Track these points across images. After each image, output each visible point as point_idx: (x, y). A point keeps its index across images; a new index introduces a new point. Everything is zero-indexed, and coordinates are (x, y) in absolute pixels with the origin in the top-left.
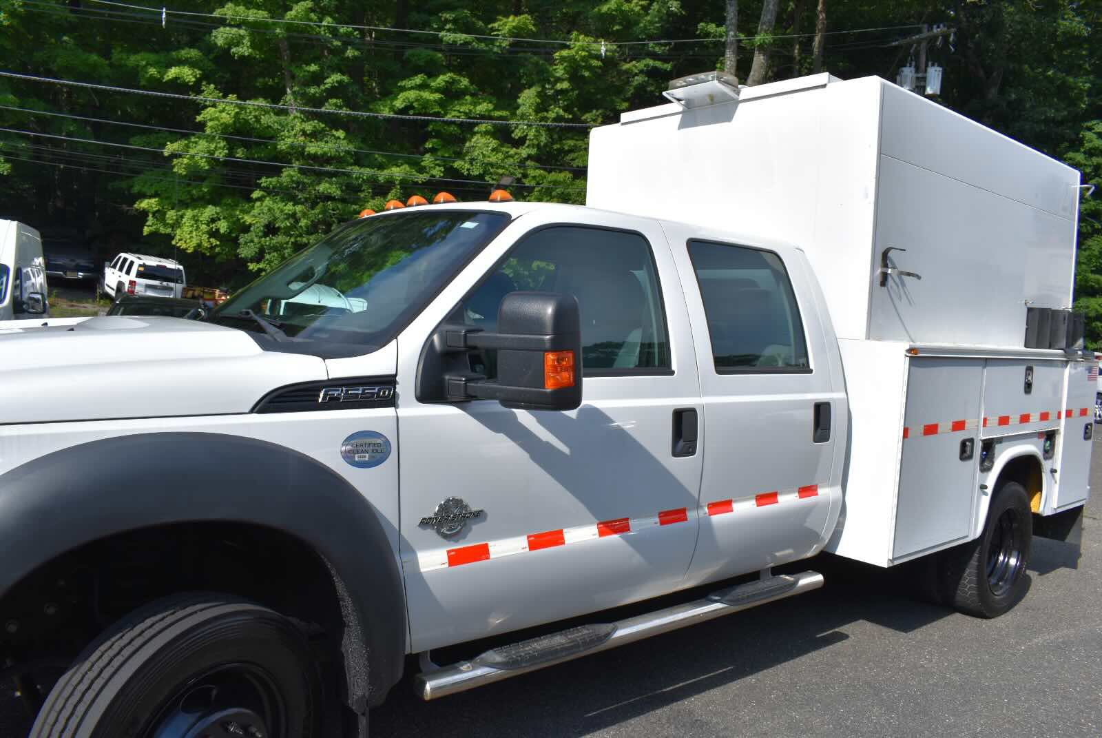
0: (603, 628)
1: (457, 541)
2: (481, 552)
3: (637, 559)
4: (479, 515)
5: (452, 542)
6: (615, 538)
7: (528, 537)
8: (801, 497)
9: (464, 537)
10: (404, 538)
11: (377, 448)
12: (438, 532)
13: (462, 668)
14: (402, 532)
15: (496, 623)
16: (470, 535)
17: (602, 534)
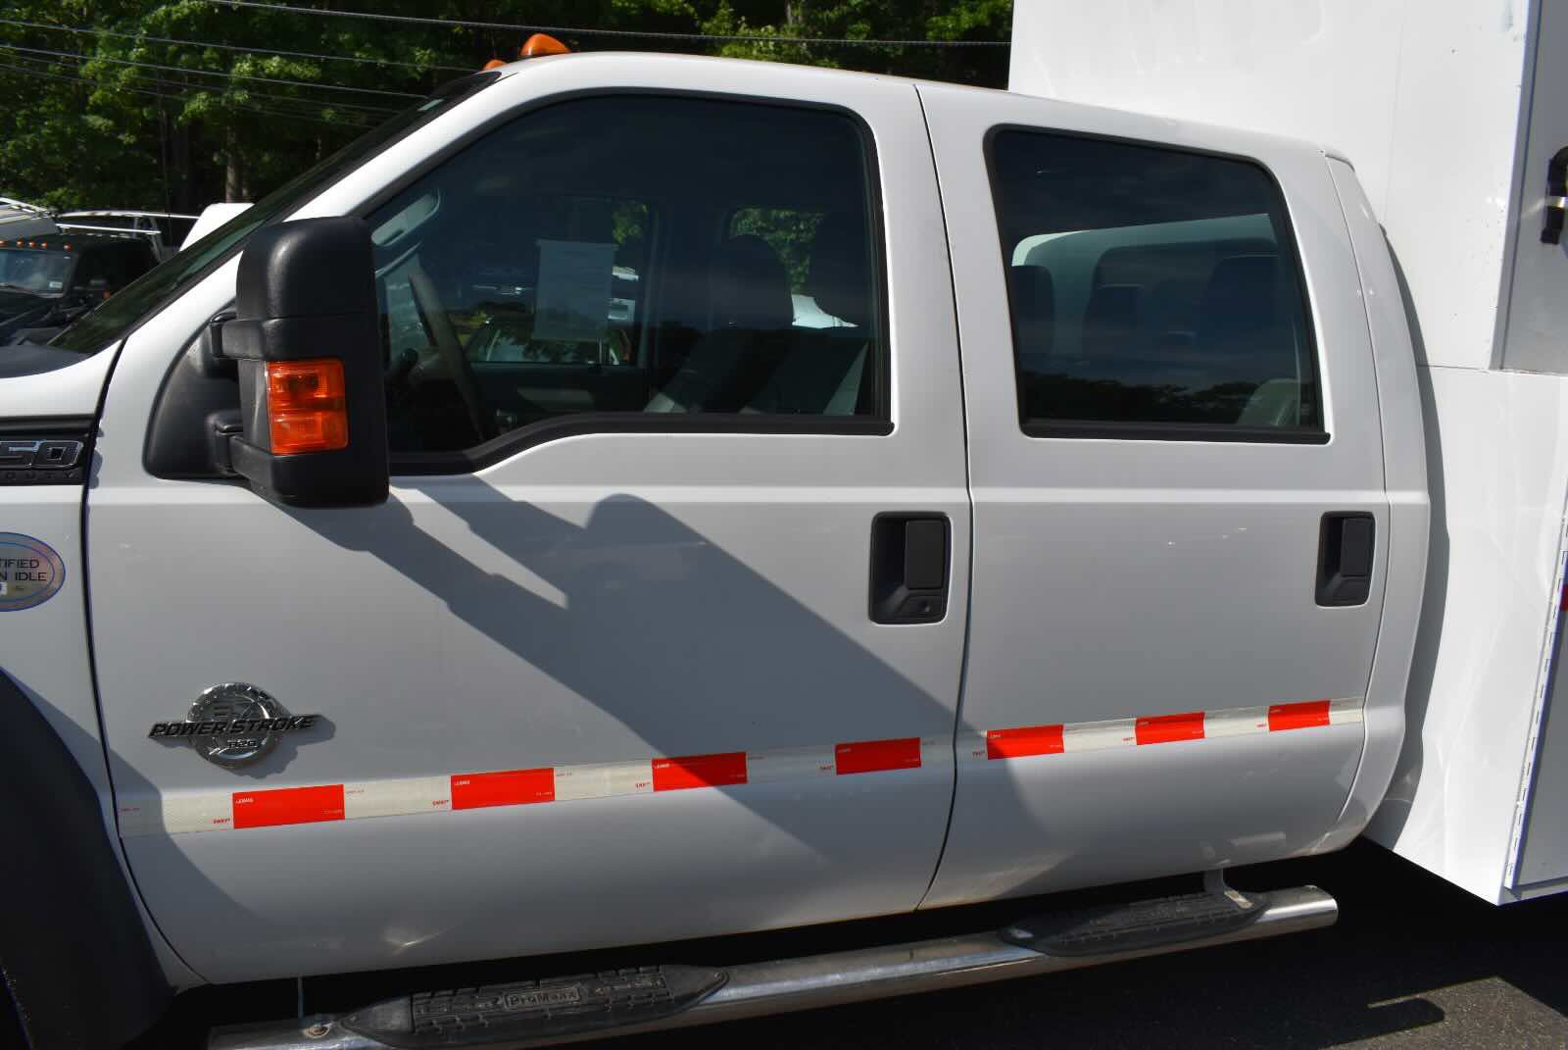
0: (686, 979)
1: (260, 776)
2: (326, 804)
3: (774, 841)
4: (310, 726)
5: (247, 777)
6: (708, 795)
7: (454, 779)
8: (1273, 728)
9: (280, 769)
10: (117, 757)
11: (27, 571)
12: (204, 754)
13: (306, 1032)
14: (113, 744)
15: (404, 943)
16: (290, 767)
17: (661, 782)
